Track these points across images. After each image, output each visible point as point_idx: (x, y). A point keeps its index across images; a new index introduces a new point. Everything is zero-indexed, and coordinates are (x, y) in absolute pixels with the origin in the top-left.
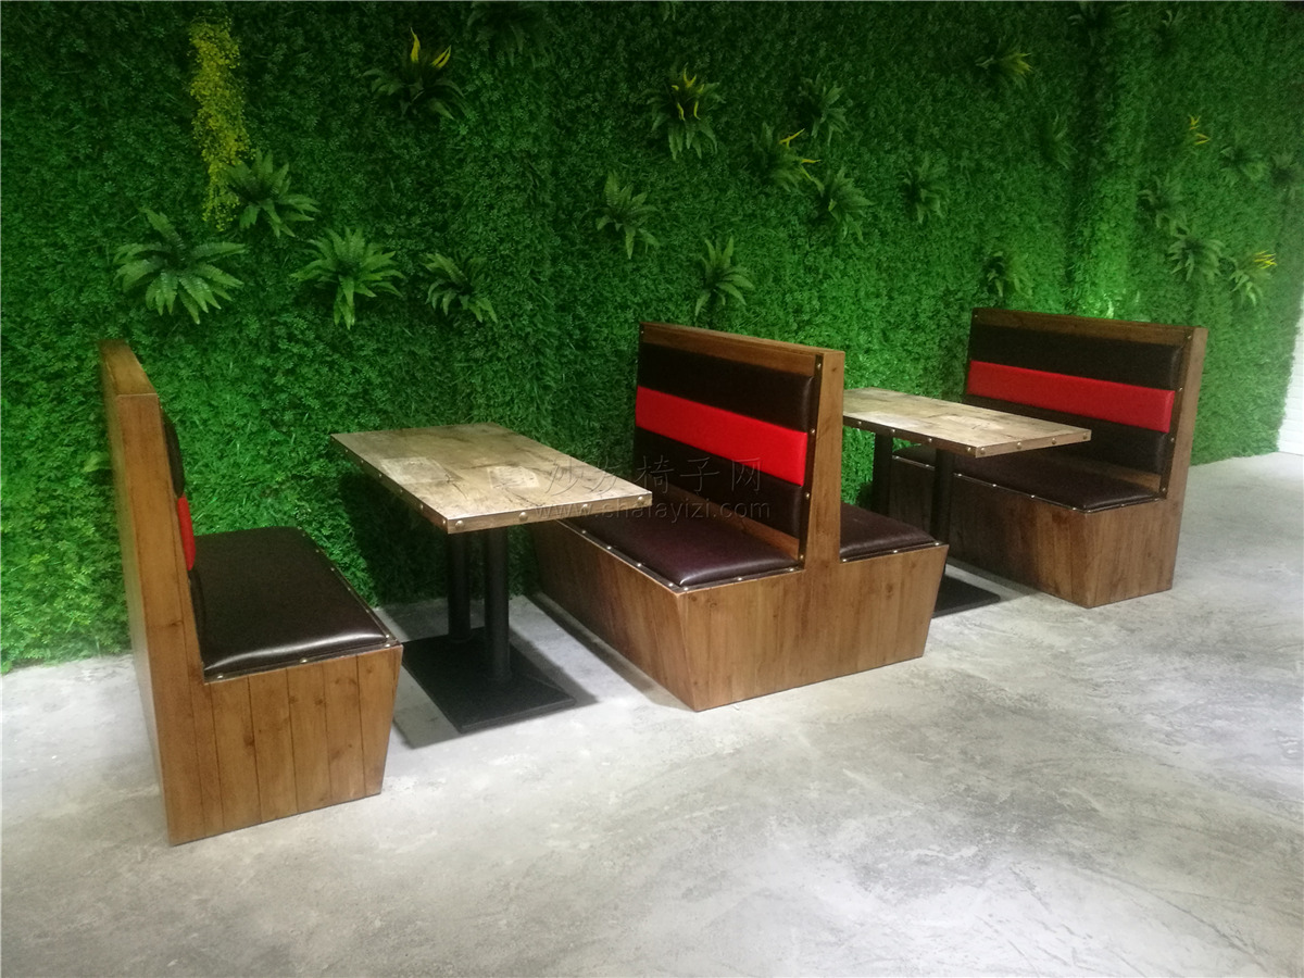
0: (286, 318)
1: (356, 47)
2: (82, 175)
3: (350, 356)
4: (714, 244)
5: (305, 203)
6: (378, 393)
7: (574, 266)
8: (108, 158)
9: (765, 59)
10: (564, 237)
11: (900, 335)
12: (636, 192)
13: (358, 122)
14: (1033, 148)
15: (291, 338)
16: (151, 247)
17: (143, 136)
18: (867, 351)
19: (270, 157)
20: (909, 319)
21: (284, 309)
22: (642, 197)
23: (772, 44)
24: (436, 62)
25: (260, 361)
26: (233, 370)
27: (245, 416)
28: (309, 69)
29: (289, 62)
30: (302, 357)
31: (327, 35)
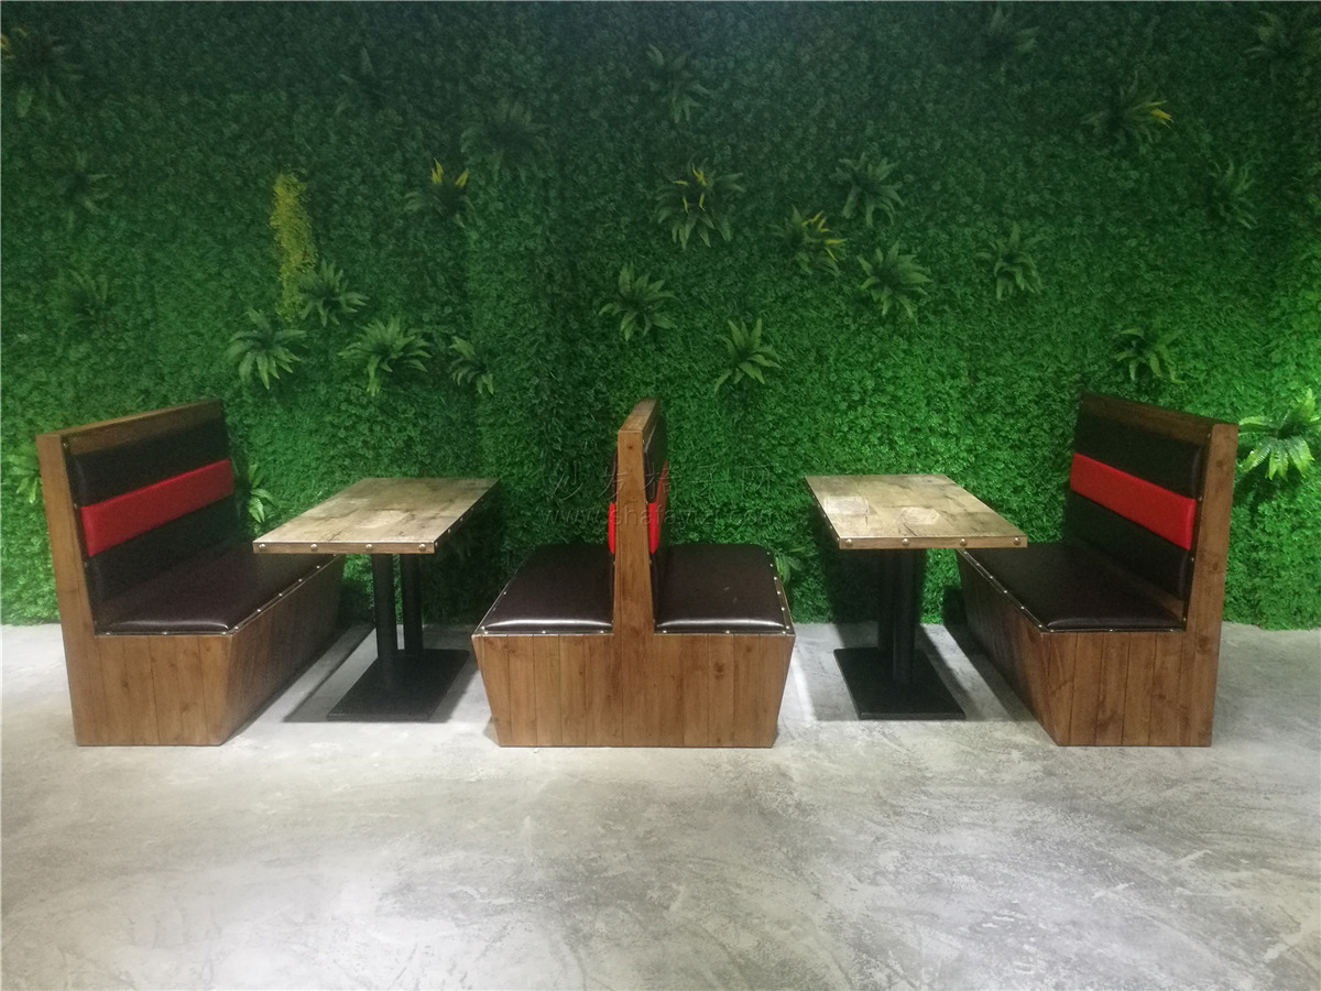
0: (345, 387)
1: (398, 177)
2: (212, 285)
3: (395, 417)
4: (739, 327)
5: (356, 298)
6: (419, 449)
7: (593, 346)
8: (227, 273)
9: (800, 145)
10: (581, 322)
11: (992, 419)
12: (652, 280)
13: (403, 233)
14: (1193, 206)
15: (348, 401)
16: (248, 334)
17: (251, 257)
18: (946, 435)
19: (332, 266)
20: (1003, 403)
21: (346, 379)
22: (660, 284)
23: (806, 131)
24: (457, 183)
25: (328, 419)
26: (308, 423)
27: (318, 459)
28: (366, 197)
29: (351, 192)
30: (359, 417)
31: (378, 171)
